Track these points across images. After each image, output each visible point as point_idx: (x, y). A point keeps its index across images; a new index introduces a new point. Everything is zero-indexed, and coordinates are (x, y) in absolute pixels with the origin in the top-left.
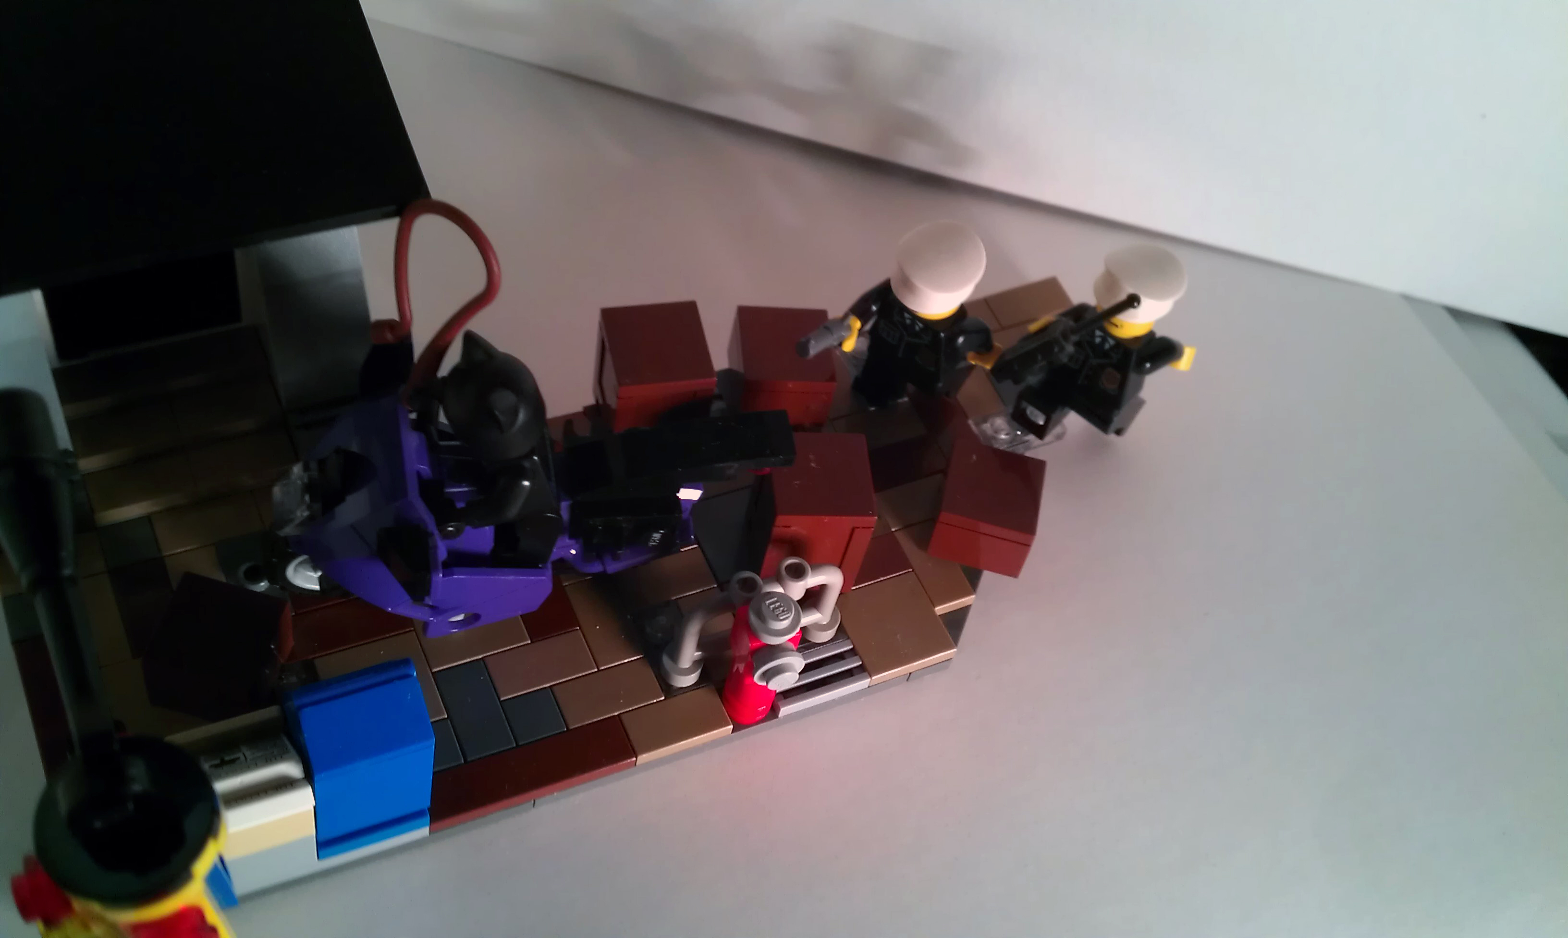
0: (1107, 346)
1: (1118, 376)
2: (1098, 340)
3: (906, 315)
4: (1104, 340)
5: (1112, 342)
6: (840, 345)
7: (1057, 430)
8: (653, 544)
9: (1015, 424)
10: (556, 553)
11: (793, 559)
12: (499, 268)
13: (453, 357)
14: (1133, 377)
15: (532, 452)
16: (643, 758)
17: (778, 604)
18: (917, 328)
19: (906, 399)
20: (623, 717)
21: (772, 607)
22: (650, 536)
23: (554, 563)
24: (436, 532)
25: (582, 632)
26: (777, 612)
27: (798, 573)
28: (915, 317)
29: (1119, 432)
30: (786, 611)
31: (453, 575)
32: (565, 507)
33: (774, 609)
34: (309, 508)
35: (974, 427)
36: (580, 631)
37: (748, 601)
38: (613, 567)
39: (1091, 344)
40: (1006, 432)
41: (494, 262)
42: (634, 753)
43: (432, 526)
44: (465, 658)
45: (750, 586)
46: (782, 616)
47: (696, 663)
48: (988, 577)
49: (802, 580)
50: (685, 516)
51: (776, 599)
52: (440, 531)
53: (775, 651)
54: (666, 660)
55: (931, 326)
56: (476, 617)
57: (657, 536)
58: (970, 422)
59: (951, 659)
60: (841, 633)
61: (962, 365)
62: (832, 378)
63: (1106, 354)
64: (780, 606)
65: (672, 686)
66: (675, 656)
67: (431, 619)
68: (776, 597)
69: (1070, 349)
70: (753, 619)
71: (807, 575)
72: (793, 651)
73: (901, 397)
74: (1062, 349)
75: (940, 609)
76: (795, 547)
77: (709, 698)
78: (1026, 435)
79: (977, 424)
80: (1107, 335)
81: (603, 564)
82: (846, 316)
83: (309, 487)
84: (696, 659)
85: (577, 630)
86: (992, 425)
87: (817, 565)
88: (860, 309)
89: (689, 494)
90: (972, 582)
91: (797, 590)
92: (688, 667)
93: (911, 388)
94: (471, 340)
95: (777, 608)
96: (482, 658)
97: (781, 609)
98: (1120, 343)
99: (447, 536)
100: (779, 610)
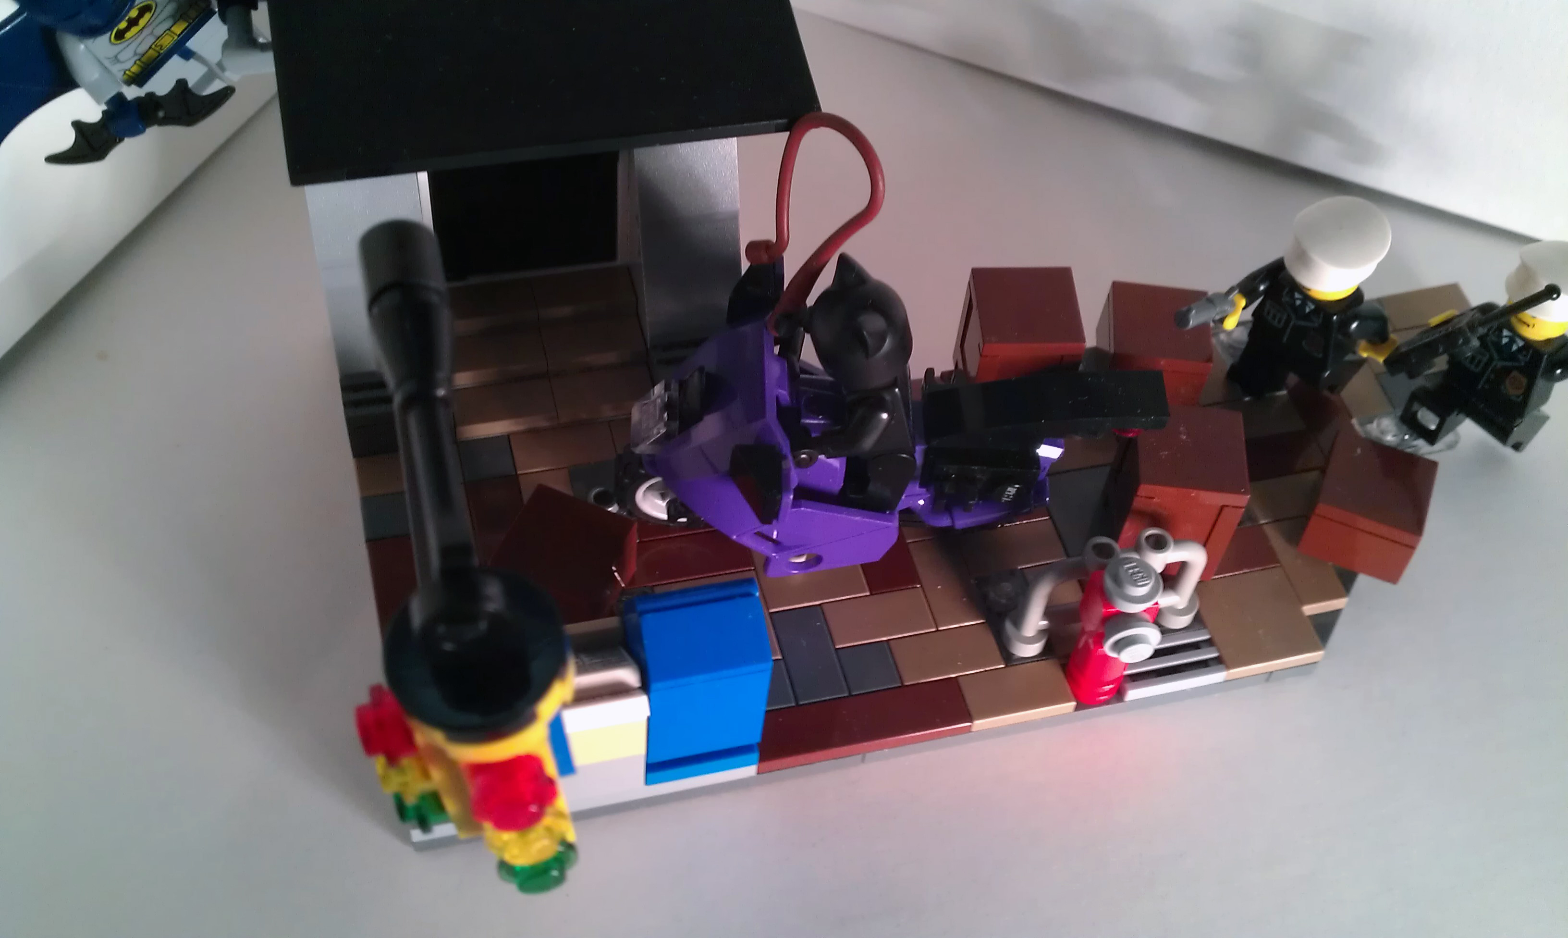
0: (1515, 348)
1: (1524, 381)
2: (1505, 341)
3: (1297, 295)
4: (1512, 341)
5: (1521, 343)
6: (1222, 320)
7: (1448, 438)
8: (1007, 499)
9: (1405, 428)
10: (904, 502)
11: (1154, 530)
12: (884, 185)
13: (825, 280)
14: (1540, 383)
15: (894, 384)
16: (979, 724)
17: (1136, 570)
18: (1307, 310)
19: (1284, 392)
20: (960, 680)
21: (1131, 571)
22: (1005, 490)
23: (901, 512)
24: (790, 458)
25: (924, 591)
26: (1135, 577)
27: (1159, 545)
28: (1307, 298)
29: (1517, 447)
30: (1145, 577)
31: (800, 507)
32: (919, 450)
33: (1133, 574)
34: (666, 425)
35: (1357, 427)
36: (920, 590)
37: (1103, 567)
38: (963, 522)
39: (1497, 345)
40: (1393, 433)
41: (880, 177)
42: (969, 717)
43: (786, 448)
44: (803, 603)
45: (1105, 552)
46: (1141, 582)
47: (1042, 632)
48: (1363, 581)
49: (1162, 552)
50: (1043, 475)
51: (1134, 564)
52: (794, 457)
53: (1129, 620)
54: (1009, 626)
55: (1323, 308)
56: (818, 560)
57: (1012, 490)
58: (1354, 421)
59: (1315, 663)
60: (1198, 622)
61: (1349, 357)
62: (1209, 360)
63: (1513, 357)
64: (1139, 572)
65: (1014, 655)
66: (1018, 623)
67: (774, 554)
68: (1135, 562)
69: (1475, 343)
70: (1109, 583)
71: (1170, 547)
72: (1147, 621)
73: (1280, 389)
74: (1467, 341)
75: (1310, 609)
76: (1155, 520)
77: (1051, 670)
78: (1415, 439)
79: (1362, 424)
80: (1515, 335)
81: (952, 518)
82: (1231, 290)
83: (668, 406)
84: (1043, 629)
85: (918, 587)
86: (1379, 425)
87: (1181, 539)
88: (1247, 288)
89: (1049, 452)
90: (1346, 582)
91: (1158, 561)
92: (1031, 635)
93: (1292, 379)
94: (845, 263)
95: (1135, 573)
96: (820, 605)
97: (1140, 574)
98: (1529, 345)
99: (799, 464)
100: (1138, 576)
